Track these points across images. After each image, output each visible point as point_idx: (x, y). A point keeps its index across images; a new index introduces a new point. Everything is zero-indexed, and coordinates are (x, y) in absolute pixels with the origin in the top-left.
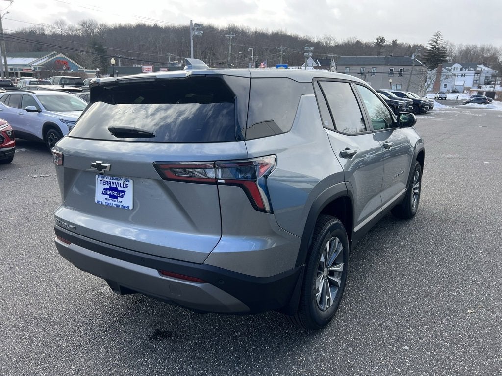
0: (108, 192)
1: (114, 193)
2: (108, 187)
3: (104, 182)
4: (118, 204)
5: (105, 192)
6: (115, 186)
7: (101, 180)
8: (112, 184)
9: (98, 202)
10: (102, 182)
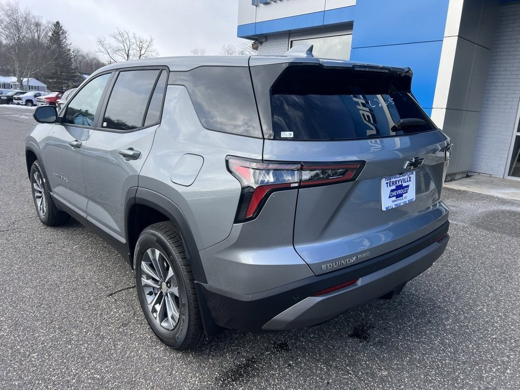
0: (394, 193)
1: (400, 192)
2: (394, 187)
3: (390, 184)
4: (405, 200)
5: (392, 194)
6: (400, 184)
7: (387, 183)
8: (398, 183)
9: (387, 208)
10: (388, 184)
